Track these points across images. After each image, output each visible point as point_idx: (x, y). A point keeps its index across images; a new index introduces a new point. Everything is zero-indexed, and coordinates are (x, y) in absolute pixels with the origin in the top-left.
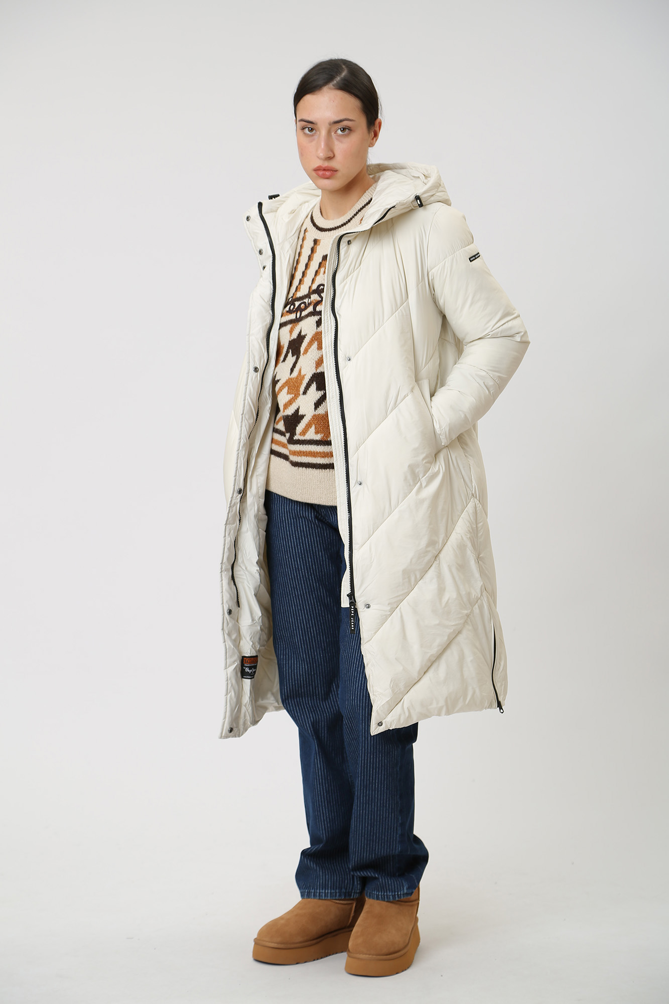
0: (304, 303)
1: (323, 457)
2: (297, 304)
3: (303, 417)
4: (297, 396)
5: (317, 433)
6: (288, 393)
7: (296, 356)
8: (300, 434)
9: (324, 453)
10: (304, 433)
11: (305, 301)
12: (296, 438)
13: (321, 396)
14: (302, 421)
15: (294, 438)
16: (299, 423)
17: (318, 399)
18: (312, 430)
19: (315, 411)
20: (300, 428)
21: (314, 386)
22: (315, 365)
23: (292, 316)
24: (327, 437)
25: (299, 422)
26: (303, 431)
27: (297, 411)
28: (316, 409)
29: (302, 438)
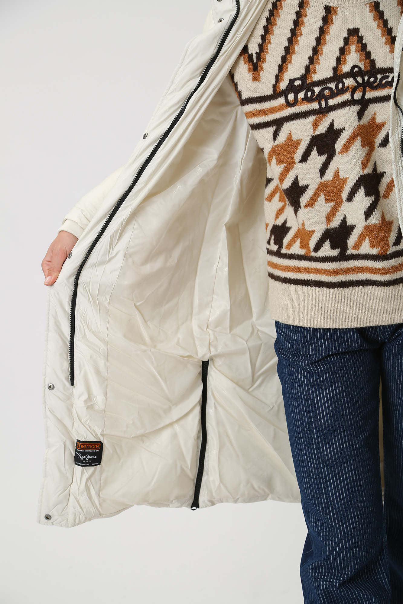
0: (330, 89)
1: (383, 274)
2: (317, 90)
3: (352, 227)
4: (339, 203)
5: (372, 246)
6: (327, 201)
7: (326, 156)
8: (353, 248)
9: (383, 269)
10: (357, 245)
11: (328, 85)
12: (349, 252)
13: (371, 202)
14: (352, 233)
15: (347, 254)
16: (349, 236)
17: (369, 207)
18: (366, 243)
19: (366, 221)
20: (352, 241)
21: (361, 192)
22: (360, 166)
23: (314, 106)
24: (385, 251)
25: (349, 234)
26: (356, 244)
27: (344, 221)
28: (367, 218)
29: (355, 252)
